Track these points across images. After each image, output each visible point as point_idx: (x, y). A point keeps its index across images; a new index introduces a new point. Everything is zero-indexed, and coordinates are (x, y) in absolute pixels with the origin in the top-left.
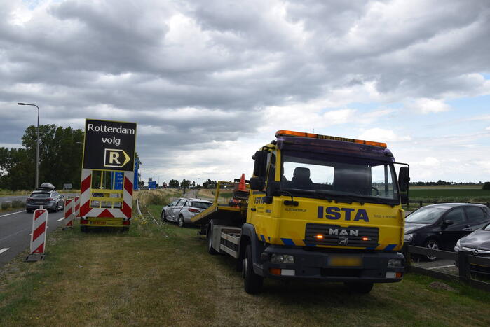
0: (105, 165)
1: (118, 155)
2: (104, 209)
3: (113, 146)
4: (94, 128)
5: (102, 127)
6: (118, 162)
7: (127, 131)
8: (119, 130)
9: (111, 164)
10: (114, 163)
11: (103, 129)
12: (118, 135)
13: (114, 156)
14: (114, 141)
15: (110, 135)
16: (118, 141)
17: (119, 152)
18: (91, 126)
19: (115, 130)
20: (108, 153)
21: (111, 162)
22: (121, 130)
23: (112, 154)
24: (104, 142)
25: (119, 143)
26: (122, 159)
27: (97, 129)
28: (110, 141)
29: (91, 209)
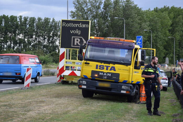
0: (72, 46)
1: (79, 40)
2: (72, 71)
3: (76, 35)
4: (66, 25)
5: (70, 24)
6: (79, 44)
7: (84, 26)
8: (80, 26)
9: (75, 45)
10: (77, 45)
11: (71, 25)
12: (79, 28)
13: (77, 41)
14: (77, 32)
15: (75, 29)
16: (79, 32)
17: (80, 38)
18: (64, 24)
19: (78, 25)
20: (74, 39)
22: (81, 26)
23: (76, 39)
24: (72, 33)
25: (80, 33)
27: (68, 25)
28: (75, 32)
29: (65, 71)
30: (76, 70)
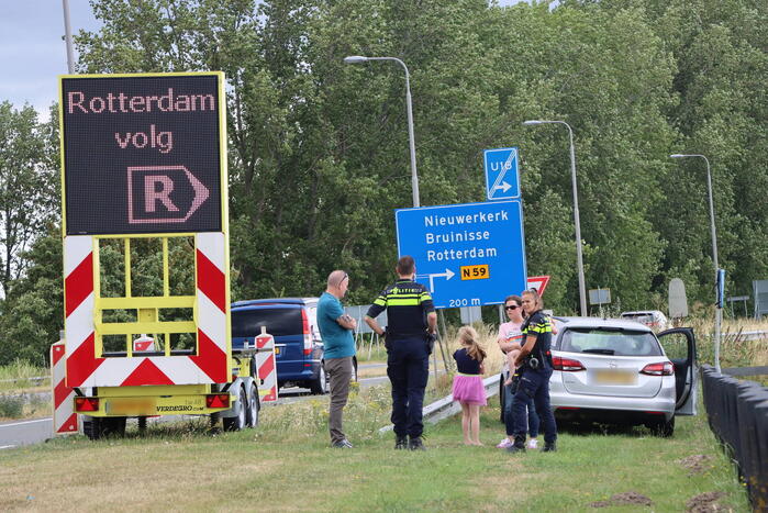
0: (131, 221)
1: (169, 185)
2: (142, 359)
3: (150, 156)
4: (86, 104)
5: (110, 97)
6: (172, 208)
7: (190, 102)
8: (165, 103)
9: (150, 215)
10: (161, 209)
11: (116, 103)
12: (165, 121)
13: (159, 187)
14: (155, 139)
15: (138, 122)
16: (165, 139)
17: (170, 174)
18: (76, 99)
19: (154, 104)
20: (139, 179)
21: (150, 207)
22: (172, 103)
23: (150, 182)
24: (123, 145)
25: (170, 144)
26: (183, 194)
27: (97, 105)
28: (140, 140)
29: (100, 362)
30: (163, 354)
